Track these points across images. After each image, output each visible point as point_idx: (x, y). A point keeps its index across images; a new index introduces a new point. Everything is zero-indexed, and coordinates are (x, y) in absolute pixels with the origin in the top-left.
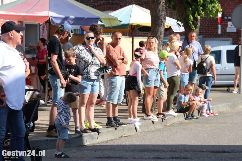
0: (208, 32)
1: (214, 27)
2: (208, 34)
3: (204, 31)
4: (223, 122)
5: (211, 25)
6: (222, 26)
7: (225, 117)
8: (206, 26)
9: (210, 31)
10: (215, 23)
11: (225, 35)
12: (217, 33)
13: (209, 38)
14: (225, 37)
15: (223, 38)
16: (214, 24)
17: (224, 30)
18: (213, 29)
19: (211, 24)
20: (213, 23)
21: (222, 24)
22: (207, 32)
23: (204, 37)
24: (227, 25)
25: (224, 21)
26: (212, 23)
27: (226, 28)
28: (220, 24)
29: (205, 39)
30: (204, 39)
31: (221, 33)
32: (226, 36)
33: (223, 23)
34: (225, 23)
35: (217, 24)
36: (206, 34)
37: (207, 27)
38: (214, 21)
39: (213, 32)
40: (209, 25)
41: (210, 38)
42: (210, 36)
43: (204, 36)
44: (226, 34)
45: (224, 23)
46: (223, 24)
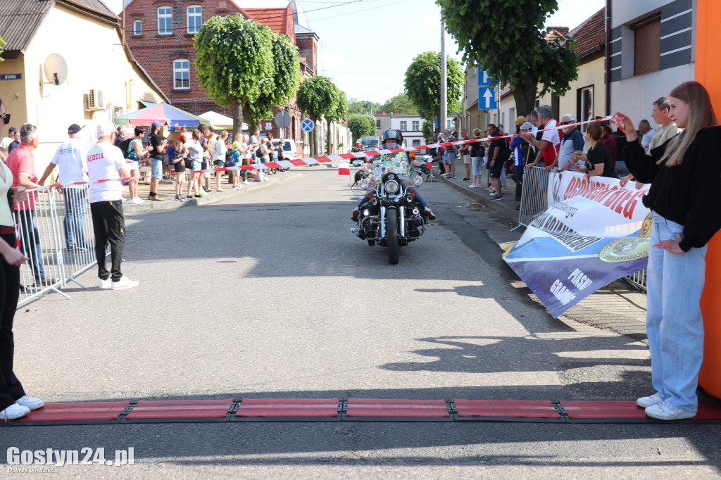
24: (266, 125)
25: (264, 122)
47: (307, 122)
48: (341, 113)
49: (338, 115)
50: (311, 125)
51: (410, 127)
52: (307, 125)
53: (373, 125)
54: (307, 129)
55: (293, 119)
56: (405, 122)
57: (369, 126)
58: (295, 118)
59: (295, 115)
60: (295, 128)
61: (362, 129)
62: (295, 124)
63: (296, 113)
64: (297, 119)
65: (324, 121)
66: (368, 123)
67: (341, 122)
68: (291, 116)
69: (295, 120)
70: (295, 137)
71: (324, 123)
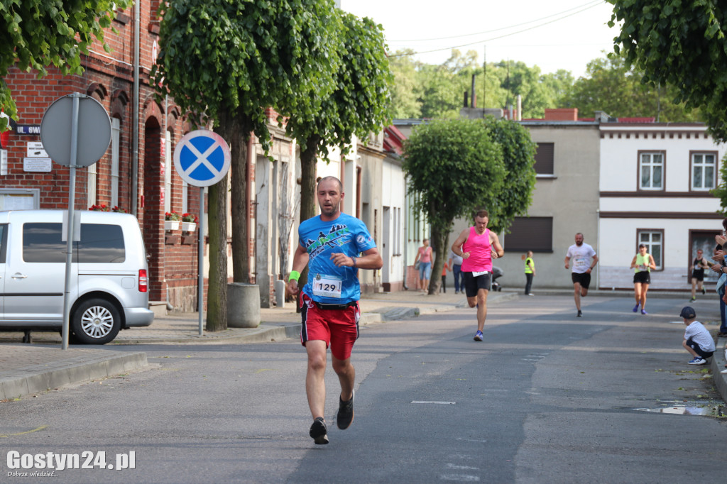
4: (22, 426)
6: (9, 155)
7: (25, 412)
11: (20, 180)
14: (20, 185)
15: (13, 187)
17: (17, 166)
21: (11, 147)
24: (25, 149)
25: (17, 139)
27: (22, 161)
28: (5, 148)
31: (6, 174)
32: (22, 183)
33: (12, 144)
34: (18, 144)
44: (22, 177)
45: (15, 146)
46: (14, 149)
47: (202, 144)
48: (360, 110)
49: (344, 116)
50: (216, 159)
51: (678, 178)
52: (202, 158)
53: (515, 161)
54: (202, 173)
55: (153, 128)
56: (660, 155)
57: (501, 169)
58: (161, 124)
59: (163, 112)
60: (159, 169)
61: (466, 180)
62: (163, 150)
63: (163, 105)
64: (171, 129)
65: (282, 143)
66: (494, 157)
67: (381, 149)
68: (143, 116)
69: (164, 132)
70: (159, 208)
71: (284, 156)
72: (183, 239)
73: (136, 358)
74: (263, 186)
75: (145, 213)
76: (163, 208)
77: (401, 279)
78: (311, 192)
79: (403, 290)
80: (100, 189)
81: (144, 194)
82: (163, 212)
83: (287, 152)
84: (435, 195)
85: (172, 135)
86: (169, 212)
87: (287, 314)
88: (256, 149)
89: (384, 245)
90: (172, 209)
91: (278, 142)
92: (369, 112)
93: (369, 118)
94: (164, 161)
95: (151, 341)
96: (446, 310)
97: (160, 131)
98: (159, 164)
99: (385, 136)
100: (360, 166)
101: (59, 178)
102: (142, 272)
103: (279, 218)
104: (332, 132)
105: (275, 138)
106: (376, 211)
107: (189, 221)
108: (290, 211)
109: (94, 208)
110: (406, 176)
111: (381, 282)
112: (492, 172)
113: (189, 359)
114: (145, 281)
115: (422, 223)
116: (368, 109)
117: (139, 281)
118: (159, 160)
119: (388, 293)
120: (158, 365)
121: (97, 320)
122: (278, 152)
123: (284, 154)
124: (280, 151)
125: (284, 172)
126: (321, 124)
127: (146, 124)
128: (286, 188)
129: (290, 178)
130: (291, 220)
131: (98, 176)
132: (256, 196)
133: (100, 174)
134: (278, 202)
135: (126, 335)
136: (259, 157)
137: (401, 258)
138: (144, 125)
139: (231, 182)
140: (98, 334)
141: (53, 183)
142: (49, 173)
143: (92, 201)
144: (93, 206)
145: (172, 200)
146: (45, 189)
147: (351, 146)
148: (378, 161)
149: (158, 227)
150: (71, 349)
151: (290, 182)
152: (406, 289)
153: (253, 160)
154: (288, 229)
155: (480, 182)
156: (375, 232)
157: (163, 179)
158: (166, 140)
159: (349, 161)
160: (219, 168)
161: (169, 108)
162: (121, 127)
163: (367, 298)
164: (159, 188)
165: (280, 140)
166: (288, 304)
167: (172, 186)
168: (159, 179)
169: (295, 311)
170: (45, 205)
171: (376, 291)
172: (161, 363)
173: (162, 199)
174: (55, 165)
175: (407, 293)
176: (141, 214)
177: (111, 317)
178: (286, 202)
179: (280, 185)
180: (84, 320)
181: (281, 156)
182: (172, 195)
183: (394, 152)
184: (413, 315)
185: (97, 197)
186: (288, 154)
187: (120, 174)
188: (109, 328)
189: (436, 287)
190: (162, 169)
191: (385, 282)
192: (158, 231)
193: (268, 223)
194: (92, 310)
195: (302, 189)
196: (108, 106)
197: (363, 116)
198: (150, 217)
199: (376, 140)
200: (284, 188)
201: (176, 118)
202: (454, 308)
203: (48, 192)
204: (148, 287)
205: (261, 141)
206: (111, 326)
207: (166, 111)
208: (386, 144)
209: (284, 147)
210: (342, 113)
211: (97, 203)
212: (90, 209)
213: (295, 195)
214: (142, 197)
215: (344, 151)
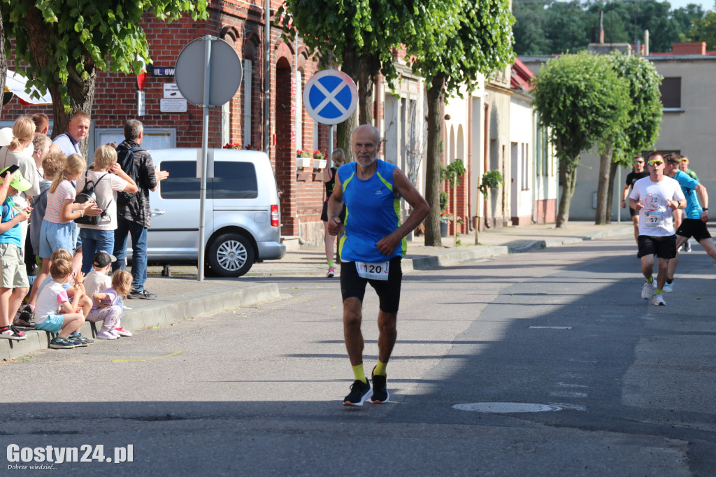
0: (110, 112)
1: (126, 98)
2: (109, 115)
3: (99, 109)
4: (160, 351)
5: (116, 91)
6: (146, 96)
7: (163, 339)
8: (104, 93)
9: (114, 107)
10: (128, 85)
11: (157, 120)
12: (135, 115)
13: (111, 127)
14: (157, 125)
15: (150, 127)
16: (125, 87)
17: (154, 107)
18: (124, 101)
19: (116, 88)
20: (123, 85)
21: (148, 88)
22: (106, 112)
23: (99, 126)
24: (162, 91)
25: (153, 81)
26: (118, 85)
27: (159, 102)
28: (142, 90)
29: (99, 130)
30: (96, 129)
31: (144, 114)
32: (159, 123)
33: (150, 85)
34: (155, 85)
35: (134, 88)
36: (101, 117)
37: (106, 96)
38: (124, 80)
39: (124, 112)
40: (111, 90)
41: (115, 127)
42: (115, 123)
43: (97, 123)
44: (159, 117)
45: (152, 88)
46: (151, 91)
47: (330, 83)
48: (485, 48)
49: (469, 54)
50: (345, 97)
52: (330, 97)
53: (640, 97)
54: (330, 111)
55: (284, 68)
57: (626, 103)
58: (291, 65)
59: (293, 52)
60: (290, 108)
61: (593, 115)
62: (294, 89)
63: (293, 46)
64: (301, 70)
65: (411, 81)
66: (620, 92)
67: (508, 86)
68: (274, 57)
69: (295, 73)
70: (290, 145)
71: (412, 94)
72: (314, 176)
73: (268, 290)
74: (392, 123)
75: (277, 150)
76: (295, 146)
77: (530, 213)
78: (438, 128)
79: (531, 224)
80: (233, 128)
81: (276, 132)
82: (294, 150)
83: (414, 90)
84: (563, 132)
85: (303, 75)
86: (300, 150)
87: (415, 247)
88: (384, 88)
89: (512, 180)
90: (303, 146)
91: (407, 80)
92: (494, 50)
93: (494, 56)
94: (295, 100)
95: (284, 274)
96: (573, 242)
97: (290, 71)
98: (290, 104)
99: (513, 73)
100: (487, 103)
101: (194, 118)
102: (273, 208)
103: (408, 154)
104: (458, 69)
105: (403, 77)
106: (503, 146)
107: (320, 158)
108: (418, 147)
109: (229, 147)
110: (534, 112)
111: (510, 217)
112: (617, 106)
113: (319, 289)
114: (276, 216)
115: (550, 158)
116: (493, 47)
117: (271, 216)
118: (290, 99)
119: (517, 226)
120: (289, 296)
121: (231, 253)
122: (406, 89)
123: (412, 92)
124: (408, 89)
125: (413, 109)
126: (448, 63)
127: (277, 65)
128: (414, 126)
129: (419, 116)
130: (420, 156)
131: (231, 115)
132: (385, 133)
133: (233, 113)
134: (407, 140)
135: (259, 269)
136: (388, 96)
137: (530, 191)
138: (275, 65)
139: (359, 119)
140: (233, 268)
141: (188, 123)
142: (184, 113)
143: (226, 140)
144: (227, 144)
145: (303, 138)
146: (181, 128)
147: (477, 83)
148: (506, 97)
149: (290, 164)
150: (207, 281)
151: (419, 120)
152: (535, 223)
153: (382, 98)
154: (417, 165)
155: (606, 117)
156: (503, 167)
157: (294, 118)
158: (296, 80)
159: (476, 99)
160: (347, 106)
161: (299, 49)
162: (252, 68)
163: (496, 232)
164: (290, 127)
165: (409, 78)
166: (417, 238)
167: (303, 124)
168: (290, 117)
169: (424, 244)
170: (181, 144)
171: (505, 224)
172: (292, 294)
173: (294, 137)
174: (190, 106)
175: (536, 226)
176: (273, 151)
177: (244, 250)
178: (414, 138)
179: (409, 122)
180: (219, 254)
181: (409, 94)
182: (303, 133)
183: (521, 89)
184: (540, 247)
185: (231, 136)
186: (416, 92)
187: (253, 113)
188: (243, 261)
189: (563, 220)
190: (293, 108)
191: (514, 216)
192: (290, 169)
193: (396, 160)
194: (227, 245)
195: (429, 125)
196: (240, 48)
197: (487, 53)
198: (282, 155)
199: (504, 76)
200: (413, 126)
201: (306, 58)
202: (581, 240)
203: (183, 131)
204: (280, 221)
205: (388, 79)
206: (245, 259)
207: (296, 52)
208: (513, 81)
209: (412, 85)
210: (467, 50)
211: (231, 141)
212: (224, 148)
213: (423, 131)
214: (274, 136)
215: (470, 88)
